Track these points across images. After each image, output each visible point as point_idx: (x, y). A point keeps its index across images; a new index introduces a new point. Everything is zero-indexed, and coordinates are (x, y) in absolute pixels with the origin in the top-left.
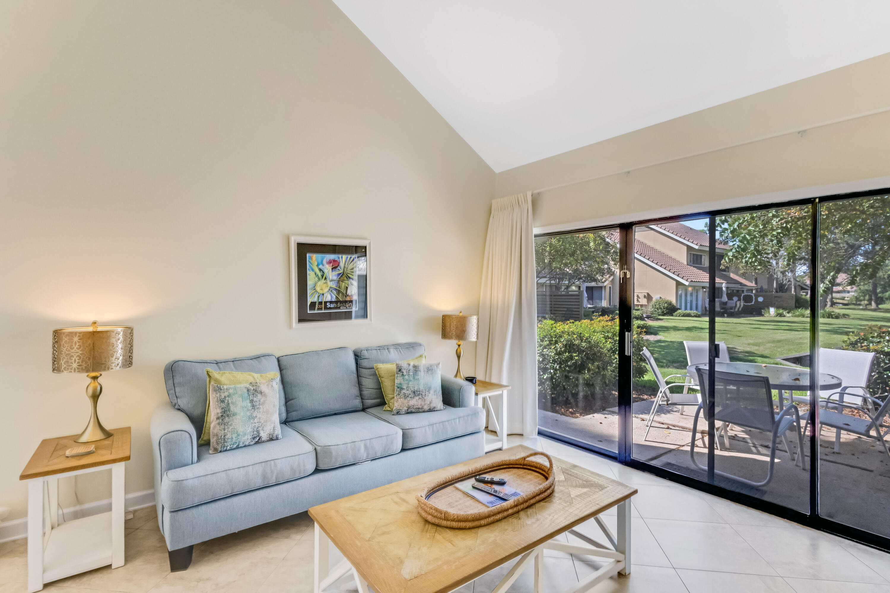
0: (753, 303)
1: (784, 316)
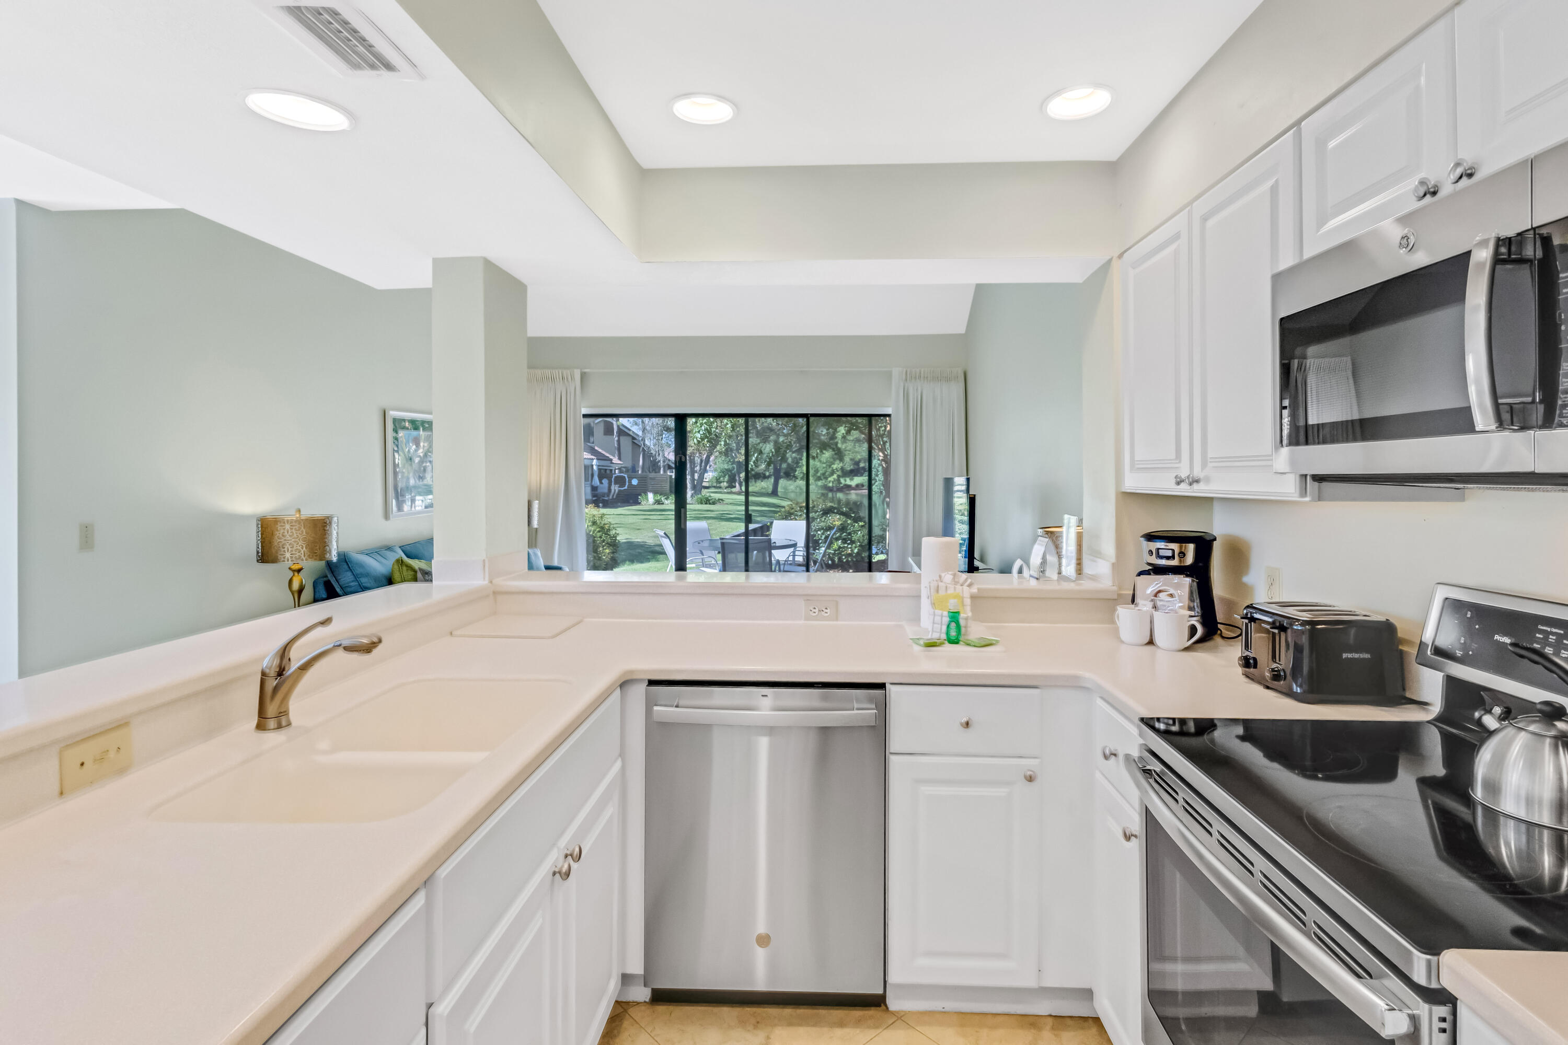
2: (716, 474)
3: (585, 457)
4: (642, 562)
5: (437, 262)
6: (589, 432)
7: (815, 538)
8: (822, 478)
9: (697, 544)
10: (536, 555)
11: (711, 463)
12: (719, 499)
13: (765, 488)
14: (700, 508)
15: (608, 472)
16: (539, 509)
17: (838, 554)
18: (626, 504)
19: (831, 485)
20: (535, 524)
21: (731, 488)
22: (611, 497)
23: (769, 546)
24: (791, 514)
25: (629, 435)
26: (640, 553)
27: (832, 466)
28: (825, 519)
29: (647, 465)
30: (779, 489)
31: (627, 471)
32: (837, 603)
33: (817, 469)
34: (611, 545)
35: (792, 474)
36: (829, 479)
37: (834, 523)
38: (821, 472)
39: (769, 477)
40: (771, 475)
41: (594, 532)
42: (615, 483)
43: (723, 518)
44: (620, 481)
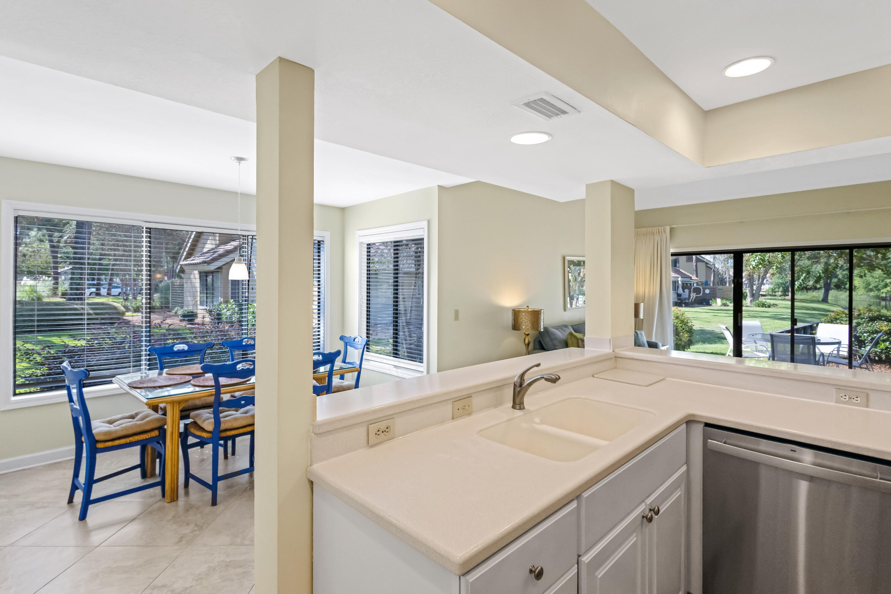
0: (701, 295)
1: (728, 306)
2: (771, 286)
3: (673, 276)
4: (711, 344)
5: (588, 186)
6: (675, 263)
7: (860, 339)
8: (874, 289)
9: (751, 336)
10: (641, 334)
11: (768, 279)
12: (773, 304)
13: (816, 297)
14: (757, 310)
15: (689, 285)
16: (644, 307)
17: (885, 353)
18: (700, 305)
19: (884, 295)
20: (641, 316)
21: (785, 296)
22: (690, 301)
23: (814, 342)
24: (837, 319)
25: (704, 261)
26: (709, 337)
27: (886, 280)
28: (872, 324)
29: (716, 281)
30: (829, 297)
31: (702, 284)
32: (868, 395)
33: (869, 283)
34: (688, 332)
35: (843, 287)
36: (882, 291)
37: (881, 328)
38: (873, 285)
39: (819, 289)
40: (822, 287)
41: (677, 324)
42: (694, 292)
43: (775, 317)
44: (697, 291)
